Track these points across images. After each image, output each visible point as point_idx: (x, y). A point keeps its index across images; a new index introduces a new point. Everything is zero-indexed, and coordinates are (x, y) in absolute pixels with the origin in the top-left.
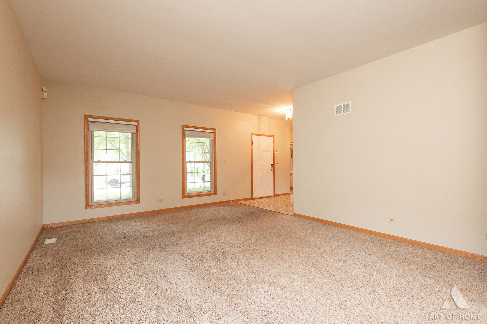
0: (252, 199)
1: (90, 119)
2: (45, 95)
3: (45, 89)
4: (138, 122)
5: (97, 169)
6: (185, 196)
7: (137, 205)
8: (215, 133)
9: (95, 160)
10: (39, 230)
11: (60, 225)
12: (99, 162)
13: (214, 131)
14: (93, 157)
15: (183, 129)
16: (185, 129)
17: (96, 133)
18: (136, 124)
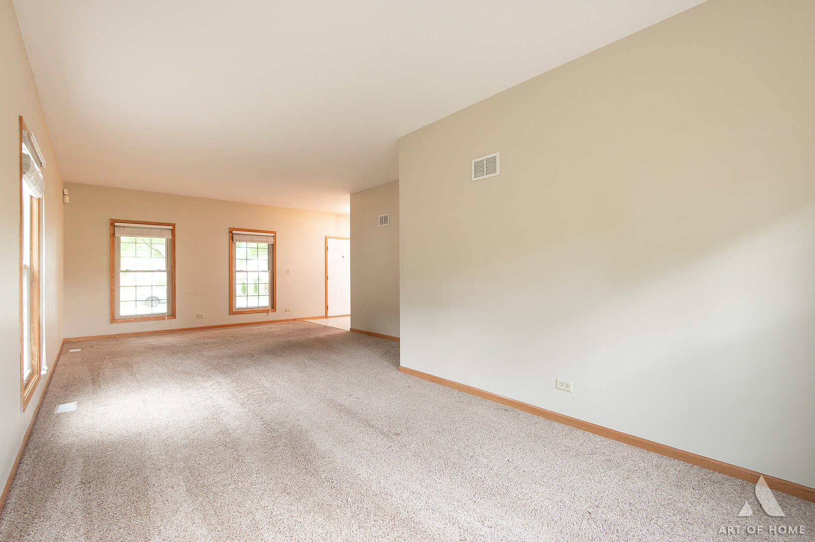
0: (326, 317)
1: (116, 224)
2: (67, 199)
3: (66, 192)
4: (174, 225)
5: (124, 279)
6: (232, 311)
7: (173, 321)
8: (274, 237)
9: (122, 269)
10: (61, 342)
11: (82, 340)
12: (127, 271)
13: (273, 235)
14: (119, 266)
15: (231, 232)
16: (234, 232)
17: (124, 239)
18: (171, 228)
